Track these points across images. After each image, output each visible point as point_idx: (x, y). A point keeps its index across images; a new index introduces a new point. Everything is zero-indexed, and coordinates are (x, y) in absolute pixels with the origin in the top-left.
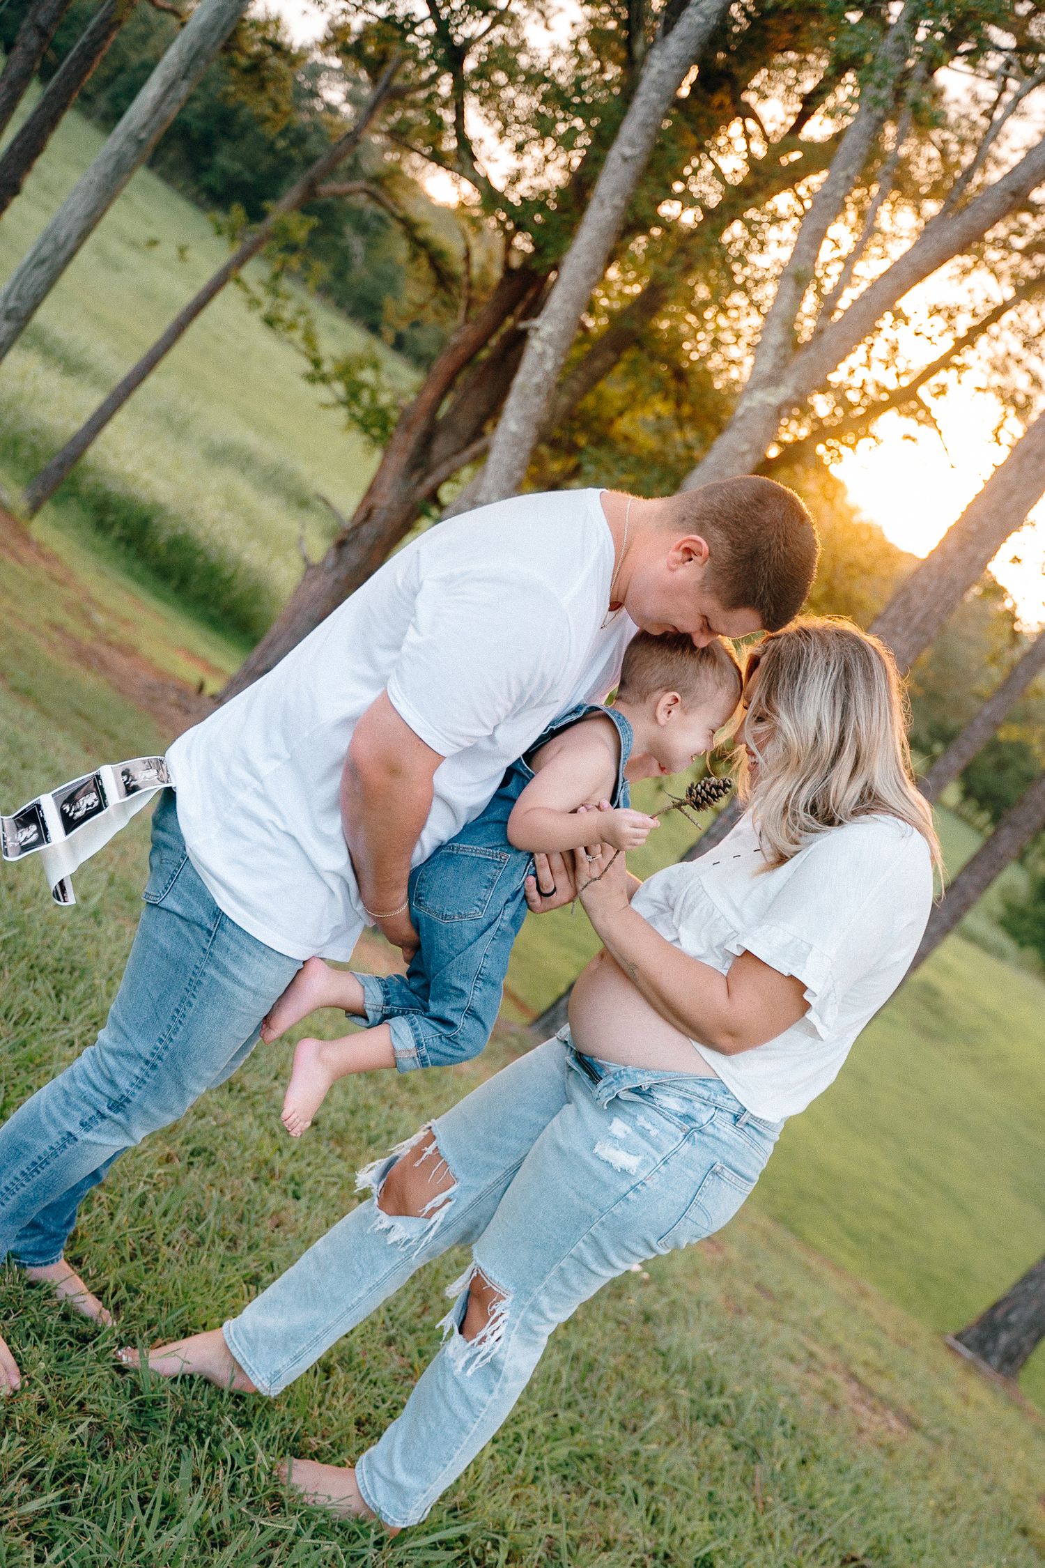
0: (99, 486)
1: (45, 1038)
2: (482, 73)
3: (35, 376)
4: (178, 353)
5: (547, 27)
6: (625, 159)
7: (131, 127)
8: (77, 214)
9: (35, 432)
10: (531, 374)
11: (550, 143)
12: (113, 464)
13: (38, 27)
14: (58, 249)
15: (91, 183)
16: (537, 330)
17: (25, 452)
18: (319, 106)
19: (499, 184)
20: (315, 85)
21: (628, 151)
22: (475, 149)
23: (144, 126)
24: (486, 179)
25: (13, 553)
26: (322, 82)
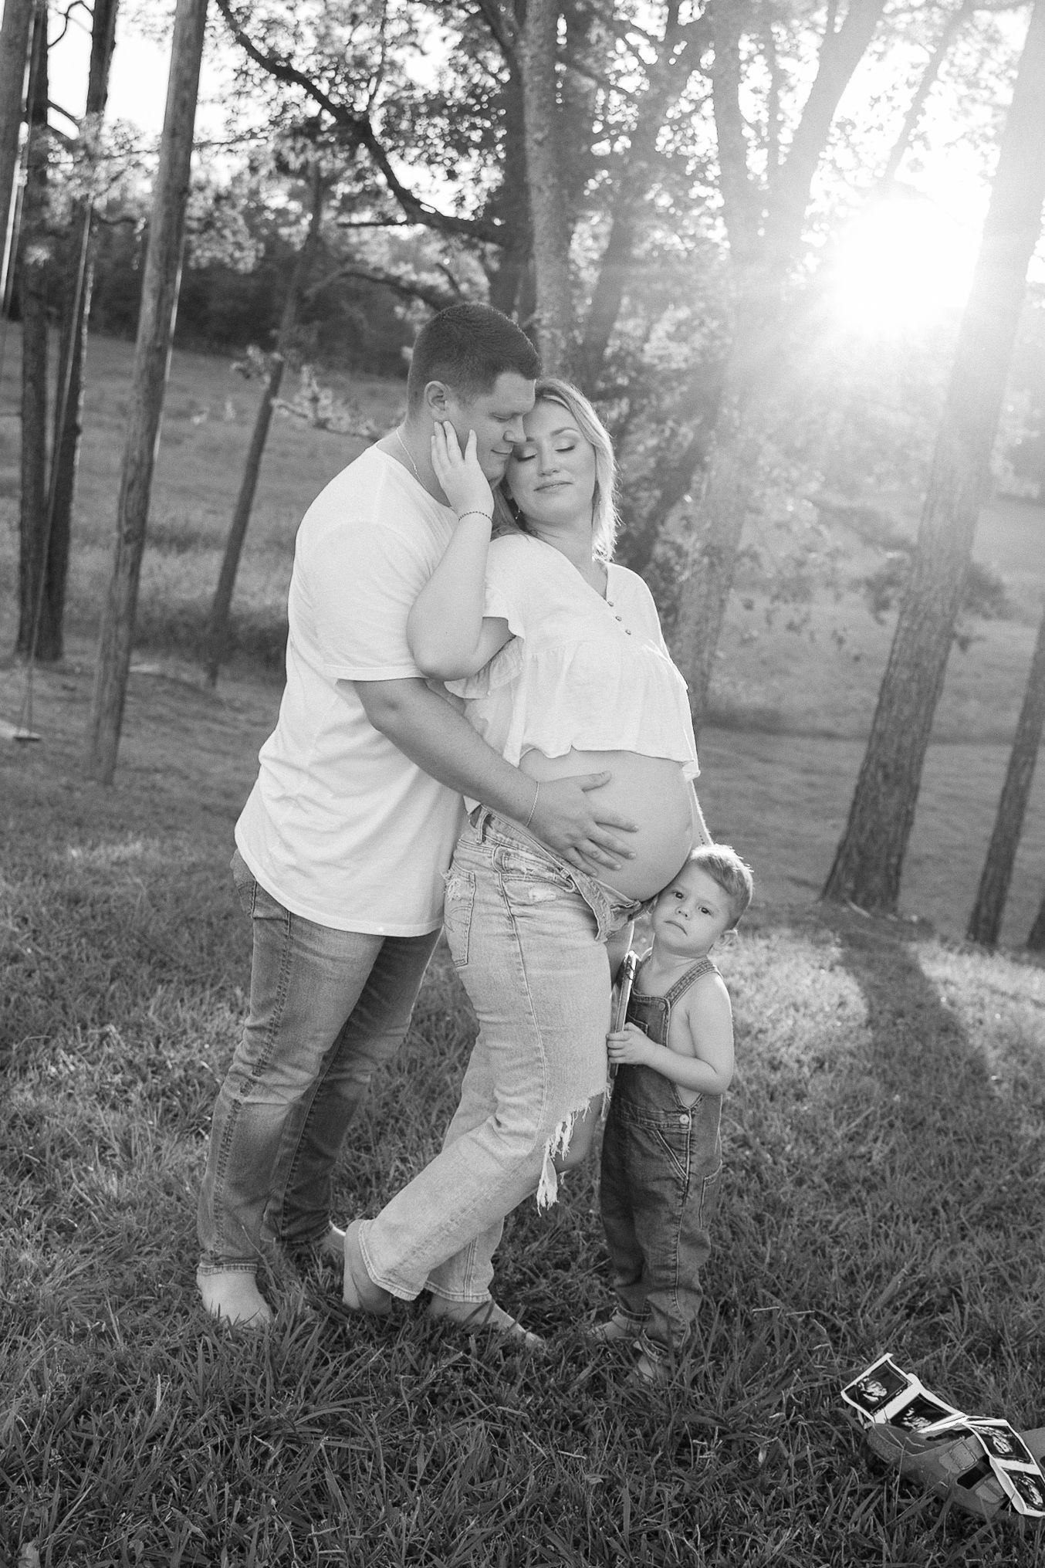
0: (252, 629)
1: (436, 1074)
2: (390, 130)
3: (160, 567)
4: (263, 484)
5: (423, 53)
6: (540, 143)
7: (147, 342)
8: (139, 433)
9: (182, 612)
10: (553, 358)
11: (474, 153)
12: (254, 604)
13: (32, 293)
14: (139, 467)
15: (138, 402)
16: (539, 321)
17: (182, 633)
18: (271, 216)
19: (449, 211)
20: (258, 201)
21: (539, 136)
22: (416, 195)
23: (156, 335)
24: (438, 214)
25: (215, 720)
26: (263, 196)
